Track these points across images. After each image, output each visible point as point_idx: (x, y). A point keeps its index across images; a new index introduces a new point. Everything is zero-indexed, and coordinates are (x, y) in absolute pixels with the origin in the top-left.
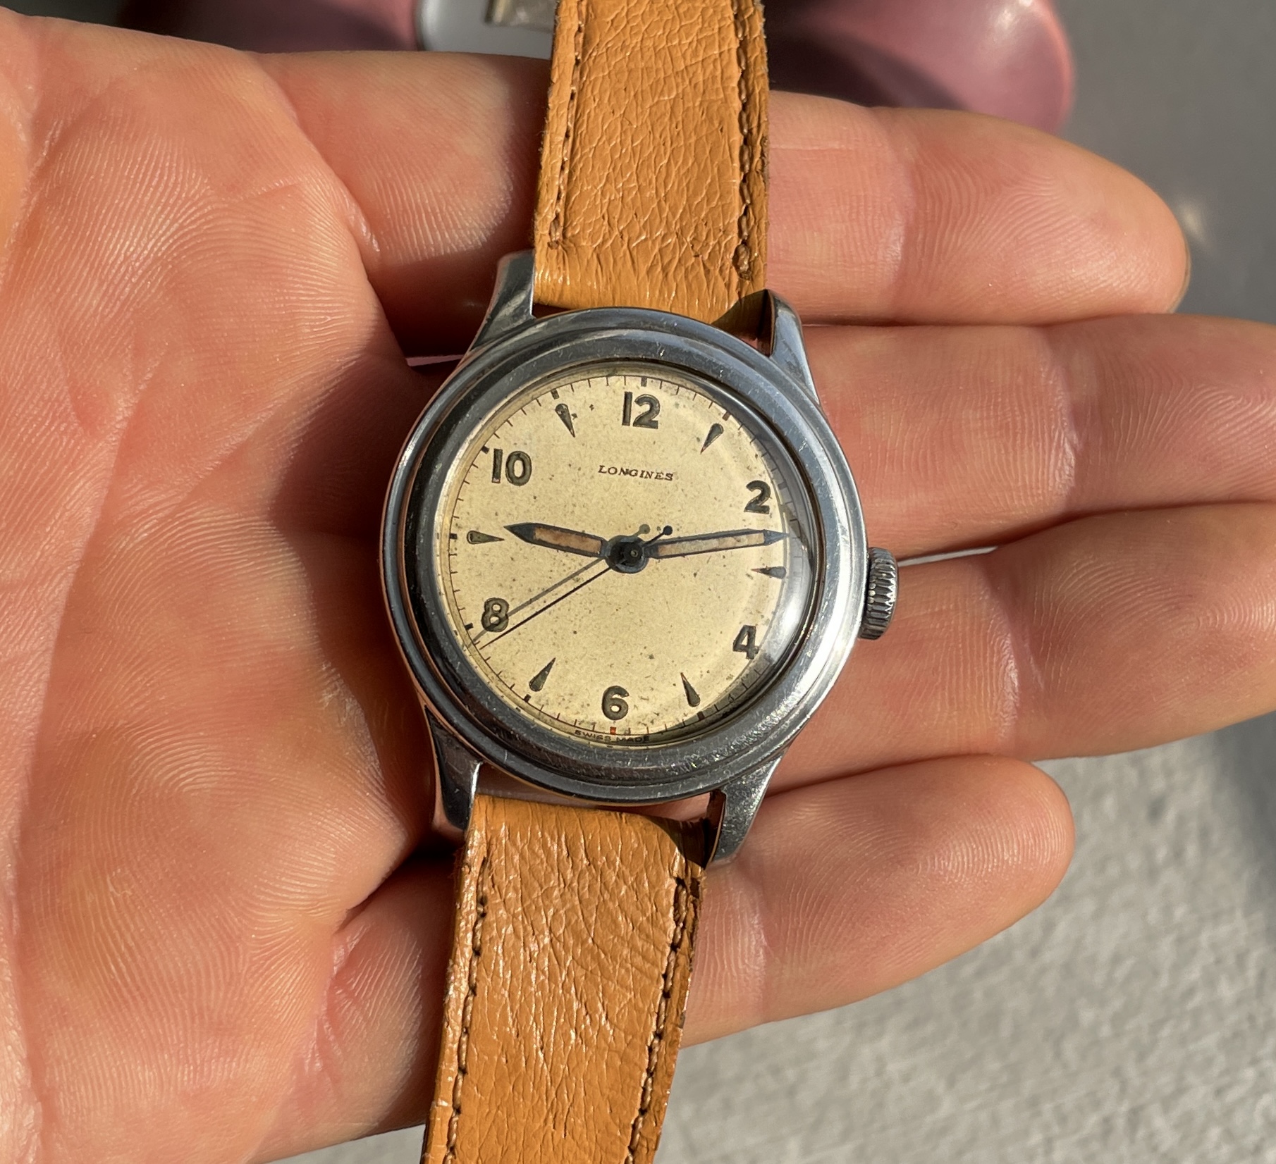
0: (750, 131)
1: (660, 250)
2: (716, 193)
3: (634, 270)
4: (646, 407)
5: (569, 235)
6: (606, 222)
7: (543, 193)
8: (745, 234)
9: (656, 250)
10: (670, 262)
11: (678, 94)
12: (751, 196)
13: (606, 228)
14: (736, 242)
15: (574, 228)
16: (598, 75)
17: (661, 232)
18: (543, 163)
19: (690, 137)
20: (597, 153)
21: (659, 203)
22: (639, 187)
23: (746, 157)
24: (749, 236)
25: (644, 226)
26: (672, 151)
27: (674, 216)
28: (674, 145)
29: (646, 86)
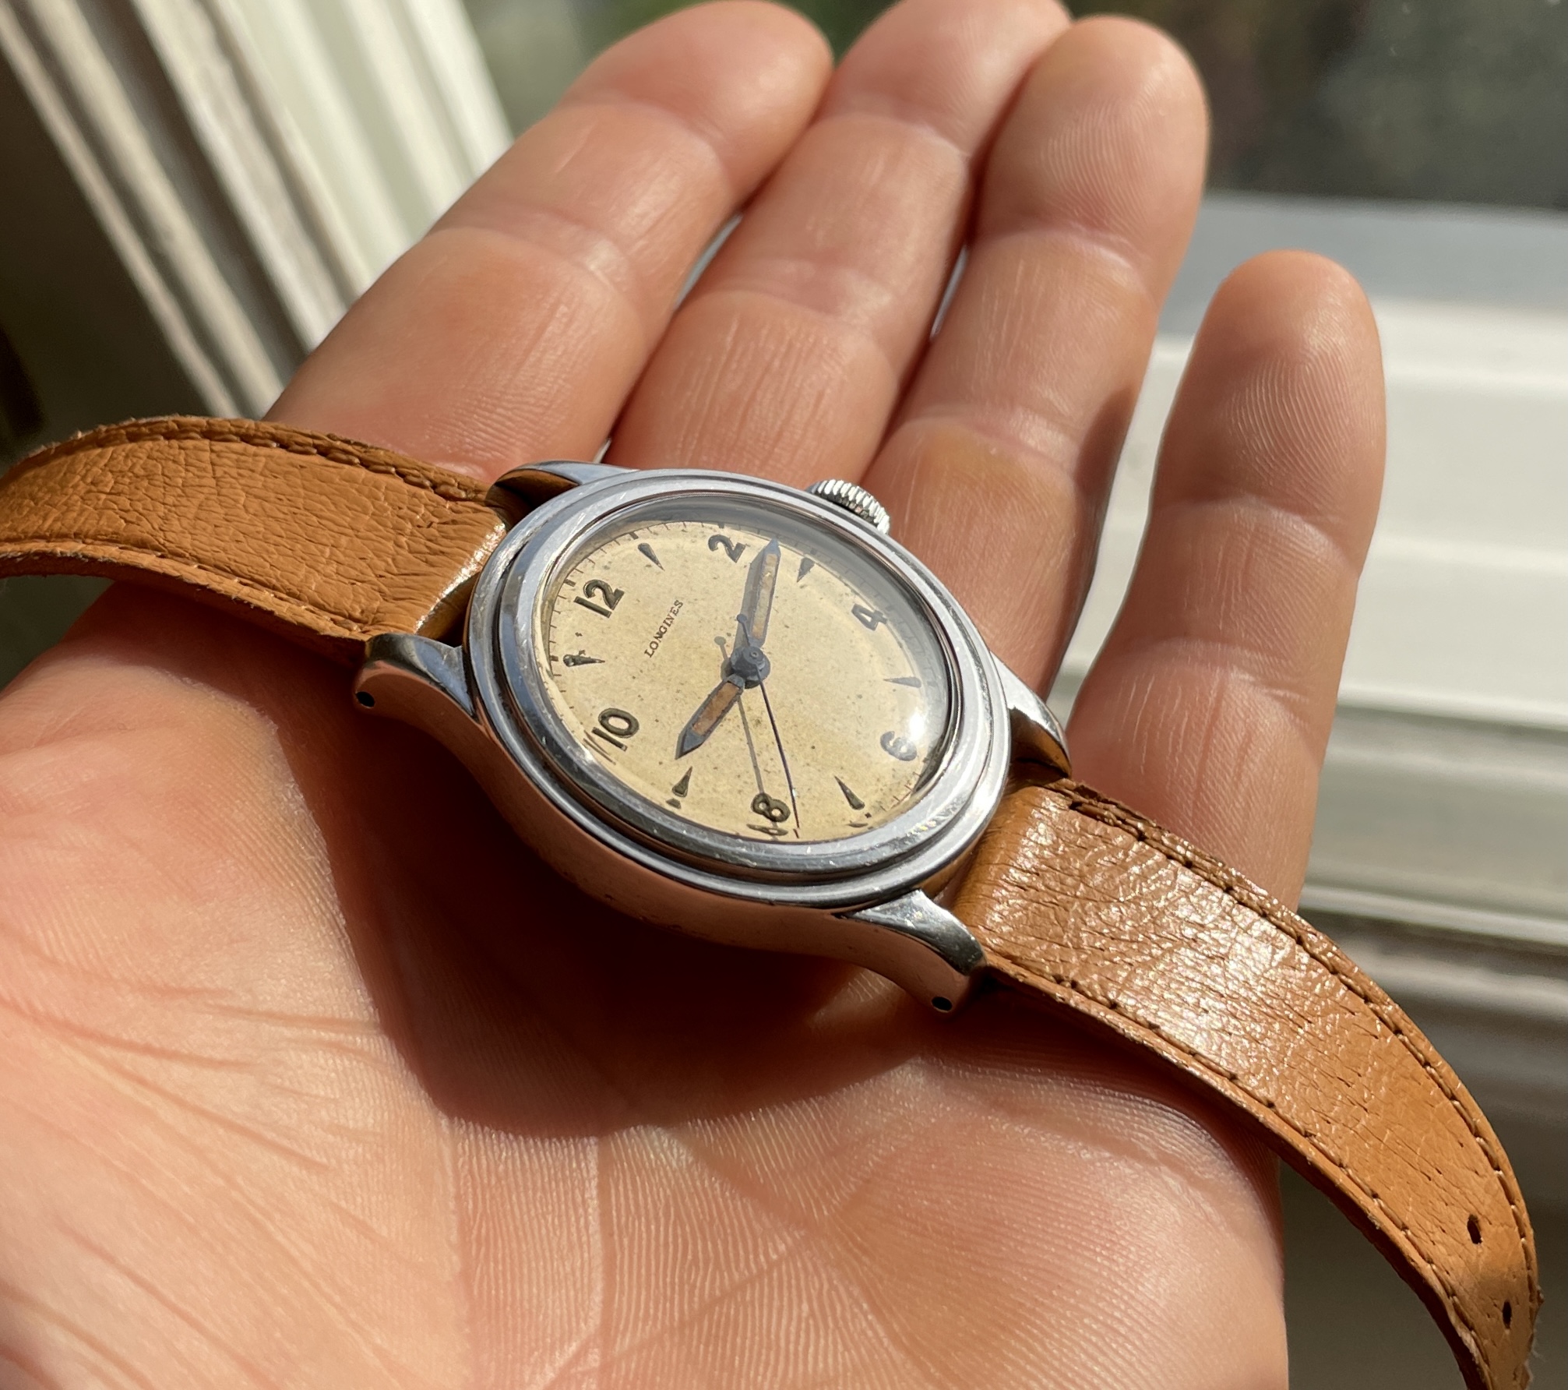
0: (315, 446)
1: (410, 552)
2: (371, 490)
3: (425, 575)
4: (598, 592)
5: (357, 614)
6: (359, 584)
7: (301, 620)
8: (428, 483)
9: (410, 556)
10: (427, 547)
11: (243, 490)
12: (387, 464)
13: (365, 586)
14: (431, 494)
15: (354, 610)
16: (187, 542)
17: (390, 544)
18: (269, 609)
19: (298, 493)
20: (279, 566)
21: (357, 536)
22: (333, 546)
23: (344, 457)
24: (431, 481)
25: (378, 556)
26: (306, 509)
27: (377, 530)
28: (301, 507)
29: (222, 511)
